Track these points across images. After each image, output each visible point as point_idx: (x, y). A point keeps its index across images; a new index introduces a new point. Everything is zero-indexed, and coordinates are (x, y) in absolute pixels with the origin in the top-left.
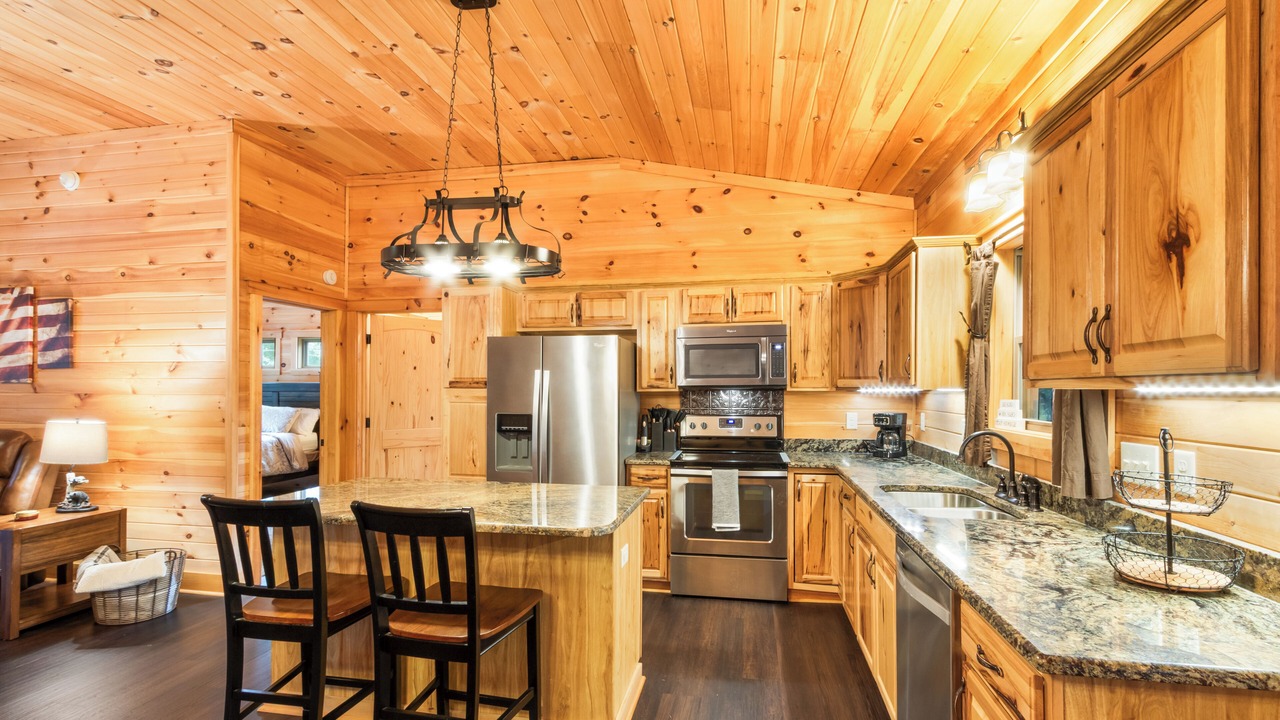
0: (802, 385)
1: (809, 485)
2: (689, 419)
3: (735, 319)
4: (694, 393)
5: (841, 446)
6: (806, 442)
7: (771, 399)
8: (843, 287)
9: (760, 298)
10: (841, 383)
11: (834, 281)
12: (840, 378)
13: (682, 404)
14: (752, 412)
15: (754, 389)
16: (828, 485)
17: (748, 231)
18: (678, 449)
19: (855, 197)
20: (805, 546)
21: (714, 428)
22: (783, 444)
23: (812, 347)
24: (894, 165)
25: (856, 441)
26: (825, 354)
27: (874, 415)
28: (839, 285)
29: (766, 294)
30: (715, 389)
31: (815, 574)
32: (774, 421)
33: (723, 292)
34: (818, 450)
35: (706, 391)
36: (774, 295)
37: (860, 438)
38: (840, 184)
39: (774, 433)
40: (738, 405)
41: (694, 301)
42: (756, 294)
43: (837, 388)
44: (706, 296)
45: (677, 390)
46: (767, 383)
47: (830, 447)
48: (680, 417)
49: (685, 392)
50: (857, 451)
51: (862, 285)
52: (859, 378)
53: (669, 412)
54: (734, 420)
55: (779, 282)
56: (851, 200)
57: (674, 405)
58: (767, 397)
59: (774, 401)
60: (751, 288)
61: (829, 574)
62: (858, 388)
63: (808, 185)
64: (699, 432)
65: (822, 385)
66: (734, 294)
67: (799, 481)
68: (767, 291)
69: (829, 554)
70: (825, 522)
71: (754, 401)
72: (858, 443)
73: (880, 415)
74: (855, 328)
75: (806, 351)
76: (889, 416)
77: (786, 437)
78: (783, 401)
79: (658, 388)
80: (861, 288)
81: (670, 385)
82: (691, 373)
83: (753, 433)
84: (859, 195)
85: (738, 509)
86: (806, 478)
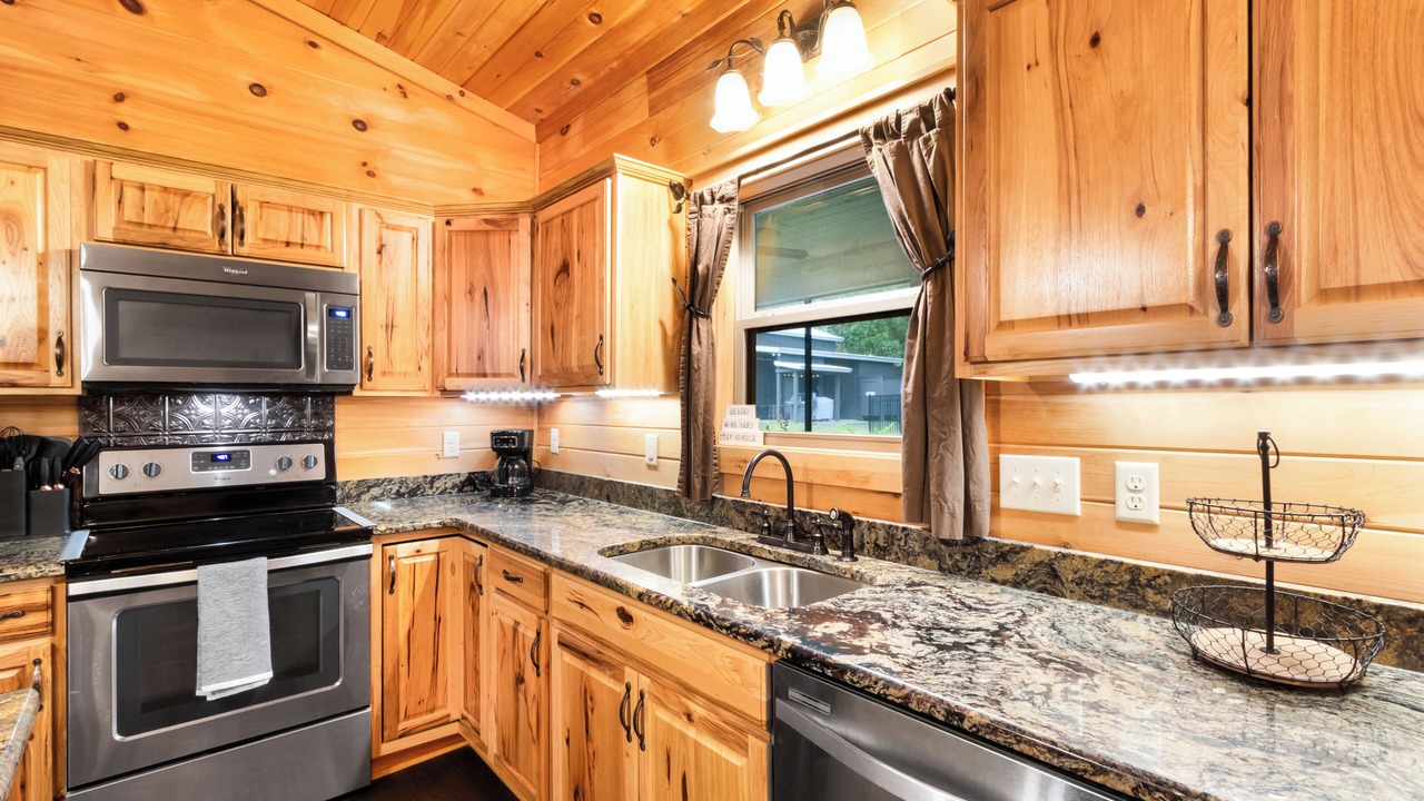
0: (381, 386)
1: (411, 561)
2: (107, 460)
3: (239, 250)
4: (119, 401)
5: (436, 484)
6: (377, 483)
7: (308, 411)
8: (456, 225)
9: (299, 217)
10: (451, 384)
11: (437, 214)
12: (450, 375)
13: (84, 425)
14: (268, 437)
15: (274, 392)
16: (441, 555)
17: (259, 90)
18: (74, 528)
19: (456, 96)
20: (403, 670)
21: (178, 472)
22: (334, 492)
23: (402, 321)
24: (538, 54)
25: (459, 475)
26: (423, 334)
27: (493, 435)
28: (448, 223)
29: (312, 213)
30: (180, 391)
31: (420, 714)
32: (318, 451)
33: (212, 190)
34: (399, 495)
35: (157, 396)
36: (328, 218)
37: (464, 470)
38: (434, 65)
39: (318, 473)
40: (236, 424)
41: (131, 195)
42: (290, 209)
43: (443, 390)
44: (165, 189)
45: (78, 391)
46: (318, 379)
47: (418, 488)
48: (84, 453)
49: (95, 395)
50: (460, 490)
51: (489, 227)
52: (485, 375)
53: (44, 444)
54: (229, 454)
55: (339, 195)
56: (450, 98)
57: (63, 427)
58: (301, 409)
59: (316, 415)
60: (274, 194)
61: (444, 706)
62: (462, 392)
63: (380, 47)
64: (137, 483)
65: (416, 387)
66: (239, 197)
67: (391, 558)
68: (313, 206)
69: (444, 672)
70: (438, 620)
71: (272, 416)
72: (462, 478)
73: (504, 433)
74: (478, 295)
75: (390, 327)
76: (516, 434)
77: (340, 478)
78: (333, 415)
79: (14, 385)
80: (487, 232)
81: (55, 380)
82: (124, 354)
83: (273, 475)
84: (462, 94)
85: (267, 641)
86: (403, 550)
